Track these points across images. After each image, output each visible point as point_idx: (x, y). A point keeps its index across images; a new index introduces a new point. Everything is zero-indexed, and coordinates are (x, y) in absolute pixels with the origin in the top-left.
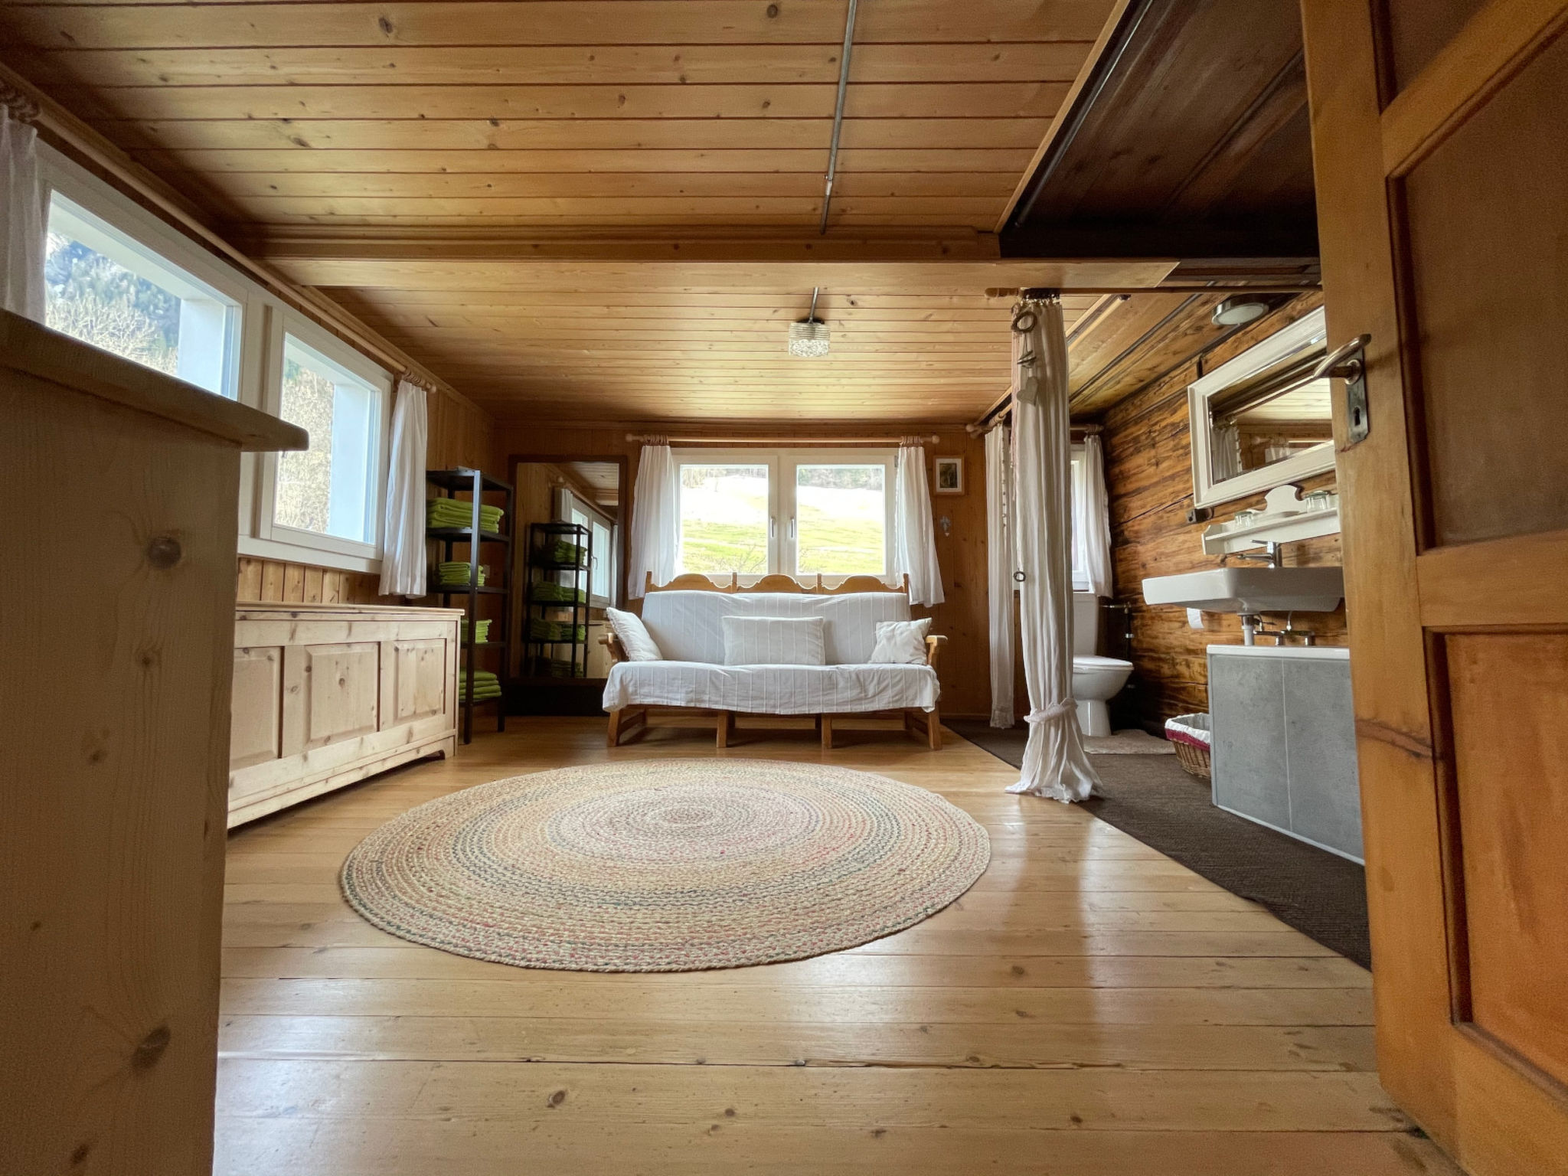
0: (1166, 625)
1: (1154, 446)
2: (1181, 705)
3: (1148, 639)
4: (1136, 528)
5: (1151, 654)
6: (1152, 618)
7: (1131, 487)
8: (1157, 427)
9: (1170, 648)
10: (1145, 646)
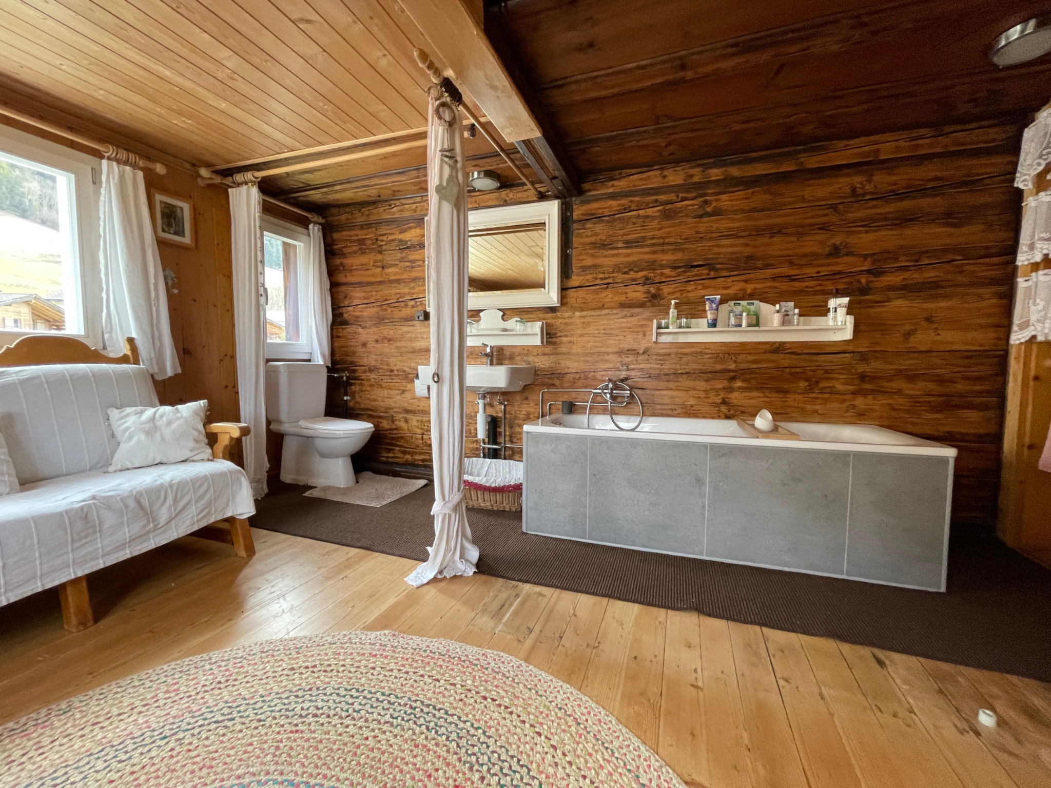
0: (386, 392)
1: (380, 252)
2: (397, 449)
3: (367, 402)
4: (357, 314)
5: (370, 413)
6: (371, 385)
7: (351, 279)
8: (384, 238)
9: (390, 409)
10: (362, 406)
